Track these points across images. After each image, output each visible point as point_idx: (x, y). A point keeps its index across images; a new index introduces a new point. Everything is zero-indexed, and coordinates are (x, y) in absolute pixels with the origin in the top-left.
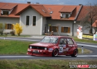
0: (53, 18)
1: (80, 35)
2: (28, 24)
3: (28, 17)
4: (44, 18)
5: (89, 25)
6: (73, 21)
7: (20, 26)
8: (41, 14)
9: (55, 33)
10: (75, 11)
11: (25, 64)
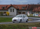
2: (11, 11)
4: (16, 9)
6: (26, 10)
8: (15, 8)
10: (26, 6)
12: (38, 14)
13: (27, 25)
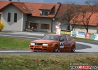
0: (33, 15)
1: (59, 32)
3: (9, 14)
5: (67, 22)
6: (52, 18)
7: (2, 23)
8: (22, 12)
9: (35, 29)
11: (6, 59)
12: (85, 31)
13: (54, 59)
